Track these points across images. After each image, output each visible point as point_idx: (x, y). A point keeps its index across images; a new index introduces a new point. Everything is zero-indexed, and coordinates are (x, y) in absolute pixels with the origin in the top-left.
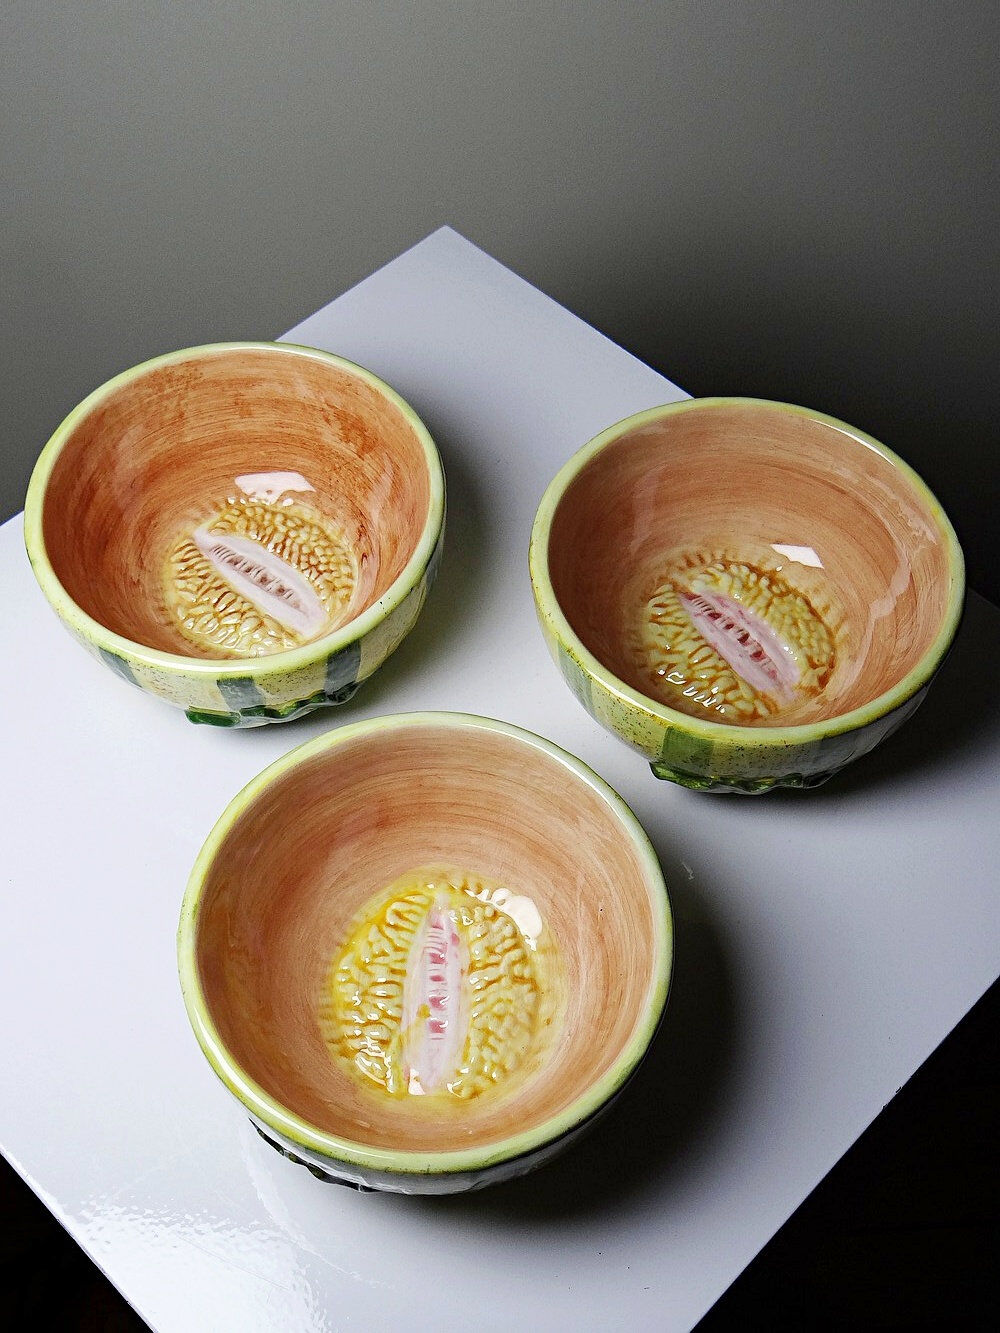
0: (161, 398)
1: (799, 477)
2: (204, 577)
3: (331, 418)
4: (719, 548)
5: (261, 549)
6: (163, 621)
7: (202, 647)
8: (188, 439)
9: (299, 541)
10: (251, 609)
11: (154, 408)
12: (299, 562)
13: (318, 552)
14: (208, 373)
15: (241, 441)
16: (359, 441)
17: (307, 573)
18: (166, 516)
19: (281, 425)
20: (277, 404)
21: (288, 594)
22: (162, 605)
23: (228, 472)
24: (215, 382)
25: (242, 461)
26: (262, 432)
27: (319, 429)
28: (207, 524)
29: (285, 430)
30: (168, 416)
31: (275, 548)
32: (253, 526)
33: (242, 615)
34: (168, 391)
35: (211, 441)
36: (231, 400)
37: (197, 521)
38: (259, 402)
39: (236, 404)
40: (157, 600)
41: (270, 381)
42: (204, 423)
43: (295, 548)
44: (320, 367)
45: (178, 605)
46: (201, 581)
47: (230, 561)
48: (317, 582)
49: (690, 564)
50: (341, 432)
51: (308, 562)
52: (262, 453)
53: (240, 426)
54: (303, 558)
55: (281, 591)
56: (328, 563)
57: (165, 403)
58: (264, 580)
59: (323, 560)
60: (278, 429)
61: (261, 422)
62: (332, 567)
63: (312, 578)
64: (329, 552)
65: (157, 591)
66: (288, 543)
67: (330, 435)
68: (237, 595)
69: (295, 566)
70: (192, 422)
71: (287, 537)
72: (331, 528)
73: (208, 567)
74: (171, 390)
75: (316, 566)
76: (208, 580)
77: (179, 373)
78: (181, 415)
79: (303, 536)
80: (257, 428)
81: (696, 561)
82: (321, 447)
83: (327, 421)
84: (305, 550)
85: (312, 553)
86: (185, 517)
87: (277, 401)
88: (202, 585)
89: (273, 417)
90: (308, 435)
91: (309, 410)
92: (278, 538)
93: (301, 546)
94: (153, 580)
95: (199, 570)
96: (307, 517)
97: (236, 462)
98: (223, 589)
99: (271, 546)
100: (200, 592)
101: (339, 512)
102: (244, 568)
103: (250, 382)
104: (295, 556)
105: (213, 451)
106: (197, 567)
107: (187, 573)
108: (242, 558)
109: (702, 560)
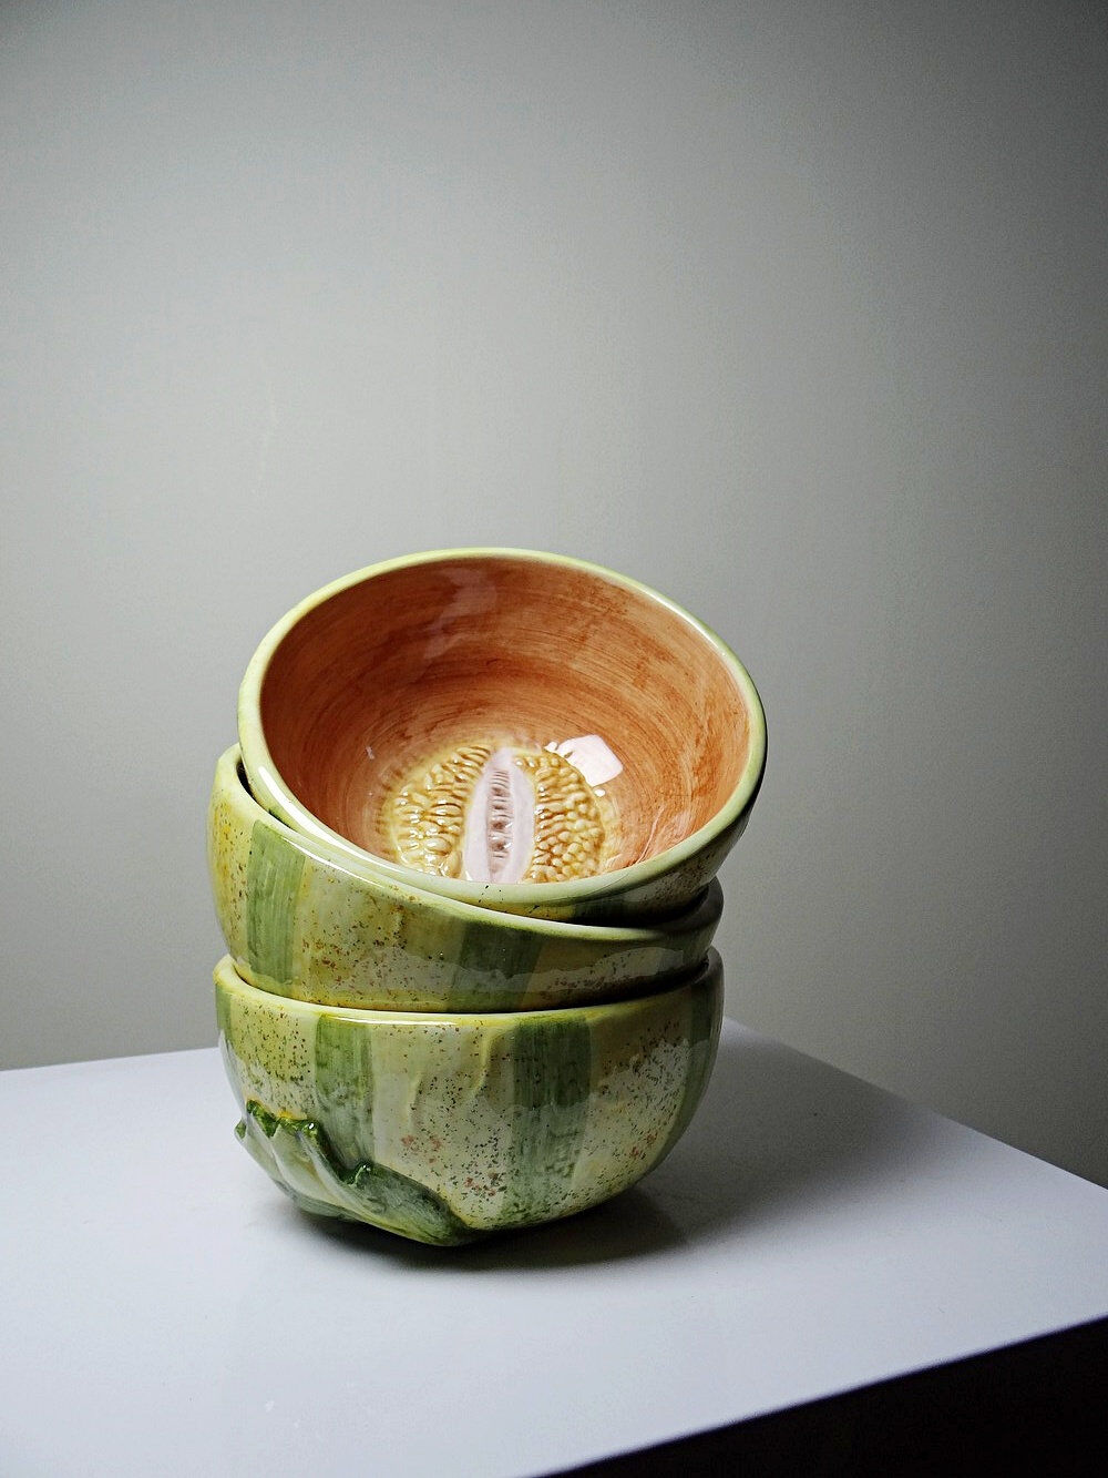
0: (576, 606)
2: (458, 780)
3: (702, 741)
5: (532, 802)
6: (384, 781)
7: (382, 827)
8: (574, 666)
9: (568, 825)
10: (456, 835)
11: (563, 610)
12: (544, 839)
13: (572, 848)
15: (616, 707)
16: (703, 781)
17: (538, 853)
18: (496, 715)
19: (660, 717)
20: (672, 694)
21: (501, 853)
22: (404, 770)
23: (583, 725)
24: (633, 629)
25: (603, 725)
26: (641, 712)
27: (685, 746)
28: (522, 751)
29: (660, 726)
31: (544, 811)
32: (551, 781)
33: (442, 832)
34: (586, 604)
35: (592, 685)
36: (637, 660)
37: (518, 742)
38: (657, 680)
39: (639, 667)
40: (405, 763)
41: (680, 665)
42: (598, 662)
43: (557, 827)
44: (727, 679)
45: (415, 782)
46: (452, 780)
47: (496, 789)
48: (535, 868)
50: (698, 760)
51: (551, 846)
52: (626, 732)
53: (626, 691)
54: (551, 840)
55: (500, 847)
56: (566, 863)
57: (577, 614)
58: (499, 826)
59: (566, 857)
60: (655, 720)
61: (646, 702)
62: (564, 870)
63: (537, 861)
64: (581, 856)
65: (415, 758)
66: (557, 818)
67: (689, 757)
68: (461, 815)
69: (538, 838)
70: (589, 653)
71: (564, 813)
72: (611, 843)
73: (472, 777)
74: (589, 605)
75: (553, 856)
76: (457, 785)
77: (608, 594)
78: (584, 639)
79: (579, 824)
80: (640, 706)
82: (674, 765)
83: (698, 741)
84: (563, 836)
85: (566, 844)
86: (513, 731)
87: (673, 691)
88: (448, 784)
89: (659, 704)
90: (674, 745)
91: (692, 720)
92: (554, 807)
93: (564, 830)
94: (423, 749)
95: (463, 772)
96: (604, 818)
97: (600, 723)
98: (459, 803)
99: (542, 807)
100: (441, 787)
101: (633, 836)
102: (496, 803)
103: (663, 655)
104: (547, 832)
105: (588, 696)
106: (464, 769)
107: (451, 766)
108: (508, 795)
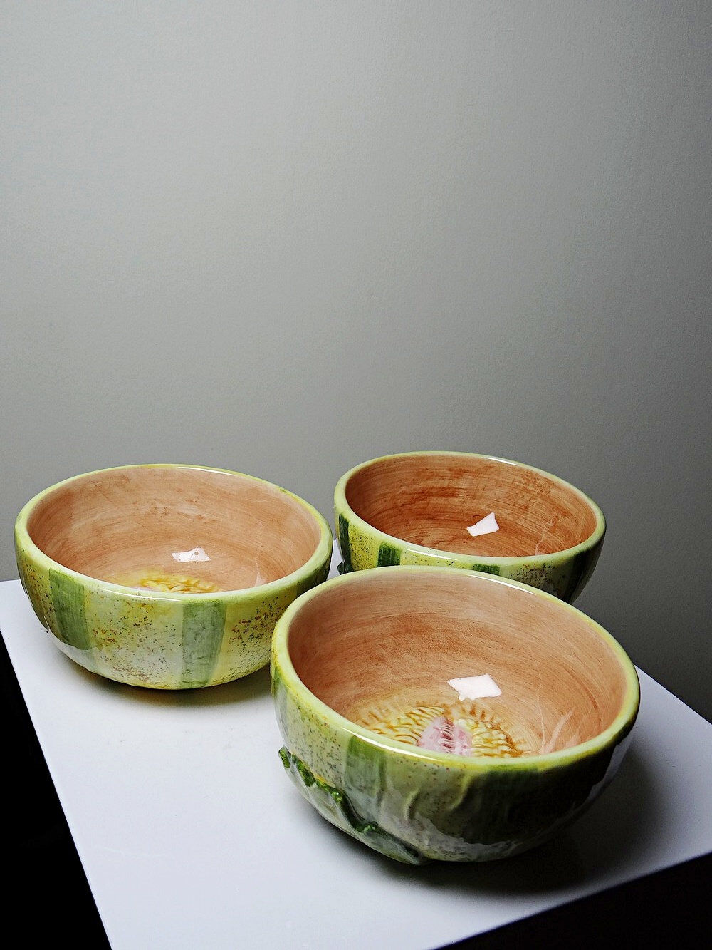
0: (524, 489)
1: (579, 687)
4: (500, 717)
11: (517, 491)
14: (553, 492)
24: (552, 501)
30: (521, 502)
34: (530, 488)
35: (527, 532)
36: (553, 518)
41: (573, 518)
42: (532, 520)
49: (473, 713)
57: (524, 493)
70: (529, 516)
74: (532, 489)
78: (527, 508)
81: (479, 714)
103: (566, 514)
109: (483, 716)
